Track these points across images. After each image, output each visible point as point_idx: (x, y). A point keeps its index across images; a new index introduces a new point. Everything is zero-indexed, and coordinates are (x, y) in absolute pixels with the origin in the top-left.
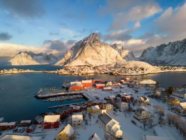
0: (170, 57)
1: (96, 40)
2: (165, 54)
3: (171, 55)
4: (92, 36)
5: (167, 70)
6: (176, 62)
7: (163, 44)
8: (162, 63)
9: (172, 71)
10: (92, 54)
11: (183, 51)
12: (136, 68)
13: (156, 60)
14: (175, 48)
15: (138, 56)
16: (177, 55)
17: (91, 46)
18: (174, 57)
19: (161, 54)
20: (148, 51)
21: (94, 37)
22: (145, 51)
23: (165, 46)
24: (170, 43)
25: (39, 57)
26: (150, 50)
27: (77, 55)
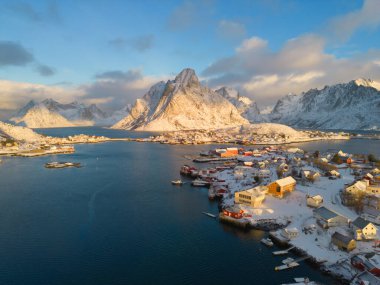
0: (325, 115)
1: (193, 82)
2: (317, 108)
3: (327, 109)
4: (184, 74)
5: (318, 138)
6: (335, 123)
7: (313, 88)
8: (310, 125)
9: (325, 138)
10: (187, 109)
11: (349, 103)
12: (273, 135)
13: (300, 119)
14: (334, 97)
15: (267, 111)
16: (337, 110)
17: (185, 93)
18: (332, 114)
19: (309, 109)
20: (286, 102)
21: (188, 77)
22: (279, 103)
23: (318, 92)
24: (326, 87)
25: (70, 111)
26: (289, 100)
27: (158, 110)
